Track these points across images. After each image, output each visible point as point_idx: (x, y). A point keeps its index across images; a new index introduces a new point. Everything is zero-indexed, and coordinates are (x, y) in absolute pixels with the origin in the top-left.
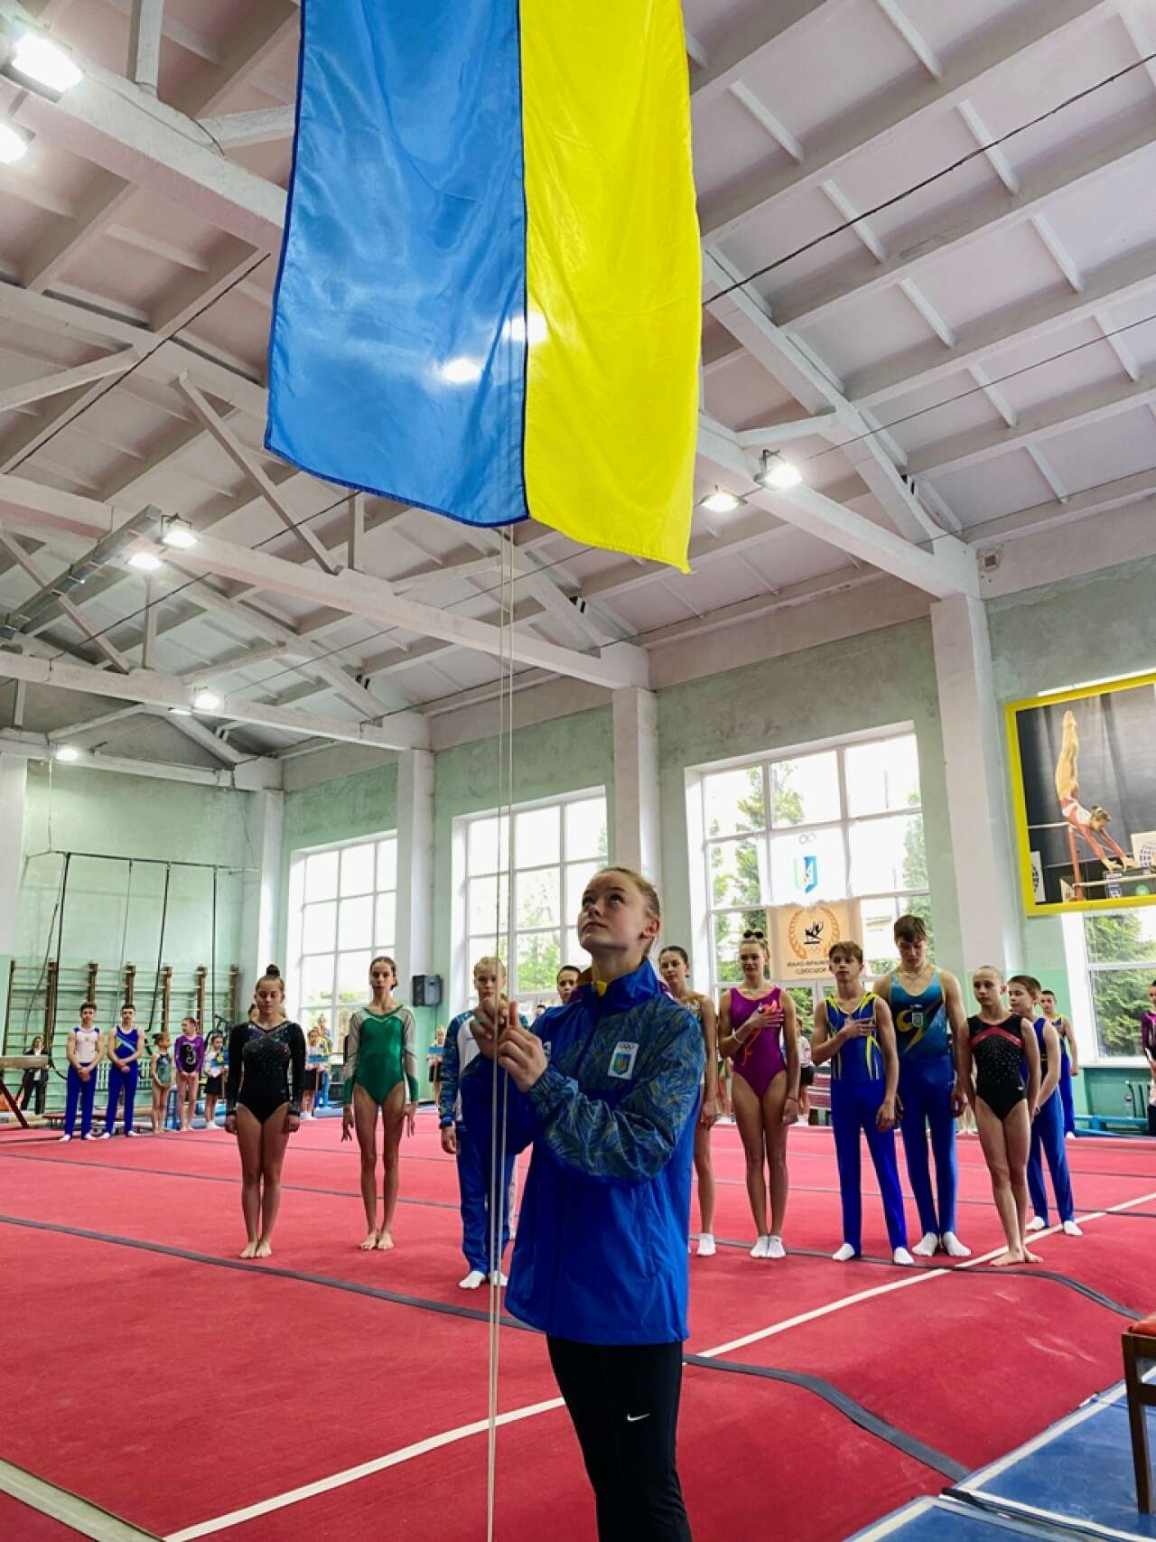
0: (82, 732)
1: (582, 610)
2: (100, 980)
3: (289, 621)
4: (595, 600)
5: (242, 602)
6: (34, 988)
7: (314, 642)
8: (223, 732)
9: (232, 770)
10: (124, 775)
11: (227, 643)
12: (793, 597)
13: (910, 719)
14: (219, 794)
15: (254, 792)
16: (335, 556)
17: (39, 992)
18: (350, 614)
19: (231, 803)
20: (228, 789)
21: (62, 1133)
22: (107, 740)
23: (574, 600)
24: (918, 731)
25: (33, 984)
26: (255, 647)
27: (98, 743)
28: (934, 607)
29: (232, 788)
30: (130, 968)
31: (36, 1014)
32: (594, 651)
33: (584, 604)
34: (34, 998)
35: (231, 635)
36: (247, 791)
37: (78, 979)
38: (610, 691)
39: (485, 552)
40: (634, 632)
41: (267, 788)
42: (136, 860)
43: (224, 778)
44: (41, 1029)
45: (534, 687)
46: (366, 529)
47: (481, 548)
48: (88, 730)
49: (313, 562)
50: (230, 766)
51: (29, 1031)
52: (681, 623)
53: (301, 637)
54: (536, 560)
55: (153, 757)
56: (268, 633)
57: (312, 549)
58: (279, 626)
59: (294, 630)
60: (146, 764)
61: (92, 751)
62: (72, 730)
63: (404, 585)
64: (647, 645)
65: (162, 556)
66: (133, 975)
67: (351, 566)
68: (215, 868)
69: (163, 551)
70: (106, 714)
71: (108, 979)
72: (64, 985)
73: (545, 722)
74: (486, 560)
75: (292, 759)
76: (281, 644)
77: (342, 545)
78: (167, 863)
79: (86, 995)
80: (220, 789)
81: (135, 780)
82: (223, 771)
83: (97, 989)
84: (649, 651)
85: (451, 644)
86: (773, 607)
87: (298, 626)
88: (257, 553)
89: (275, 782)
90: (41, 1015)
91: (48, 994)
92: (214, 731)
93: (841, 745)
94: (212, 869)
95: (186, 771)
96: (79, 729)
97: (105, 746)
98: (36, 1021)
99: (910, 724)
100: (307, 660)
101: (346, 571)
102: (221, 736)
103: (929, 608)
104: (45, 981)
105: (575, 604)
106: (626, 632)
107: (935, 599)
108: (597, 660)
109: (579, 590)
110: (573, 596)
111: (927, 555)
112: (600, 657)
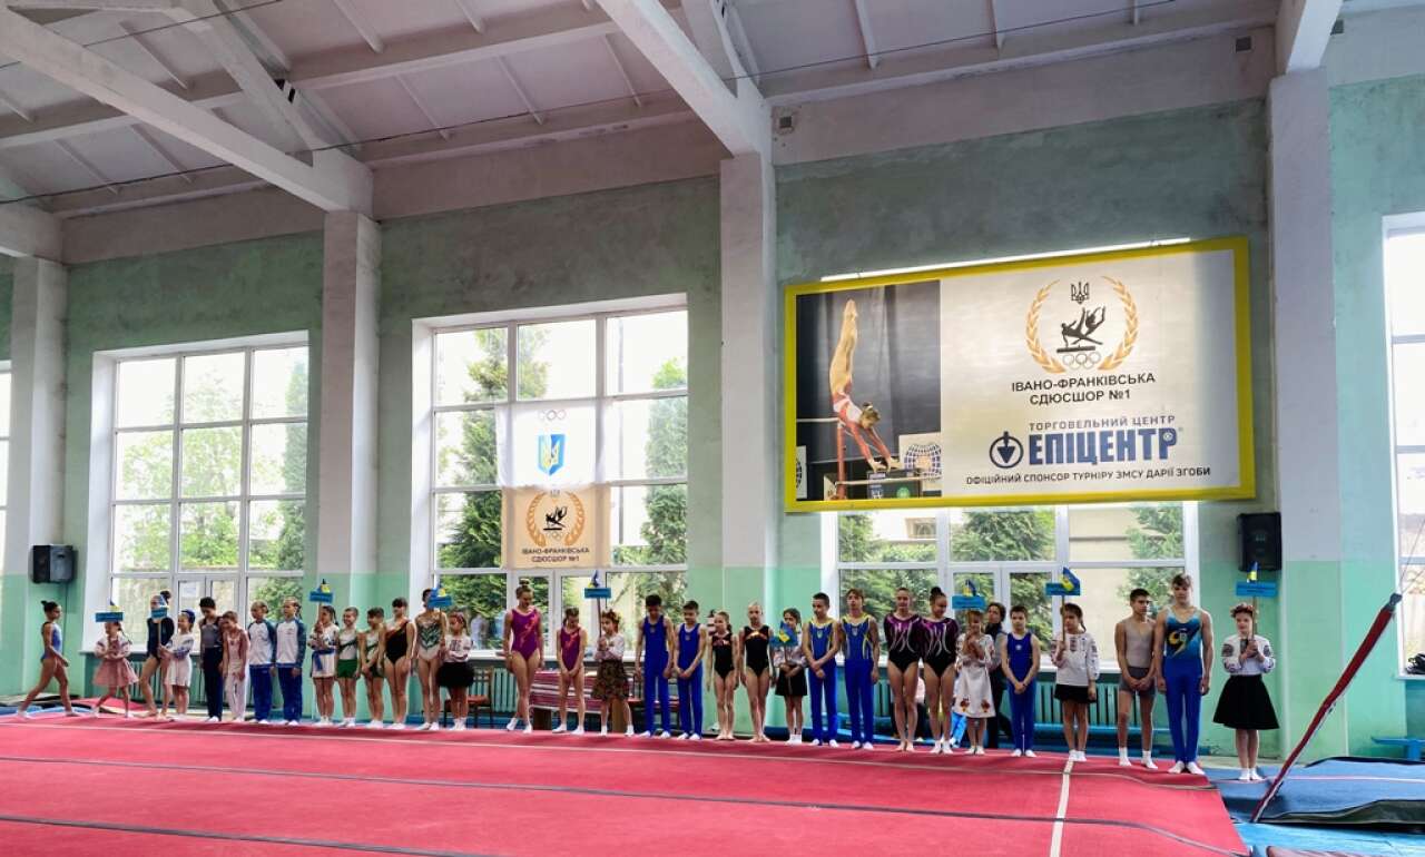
1: (291, 99)
4: (313, 88)
12: (559, 130)
13: (682, 291)
23: (280, 83)
24: (690, 306)
28: (726, 164)
32: (304, 155)
33: (292, 92)
38: (322, 212)
64: (372, 163)
84: (374, 170)
86: (534, 139)
93: (602, 313)
99: (681, 297)
103: (718, 165)
105: (281, 88)
106: (343, 138)
107: (728, 155)
108: (308, 167)
109: (287, 72)
110: (280, 77)
111: (731, 96)
112: (311, 165)
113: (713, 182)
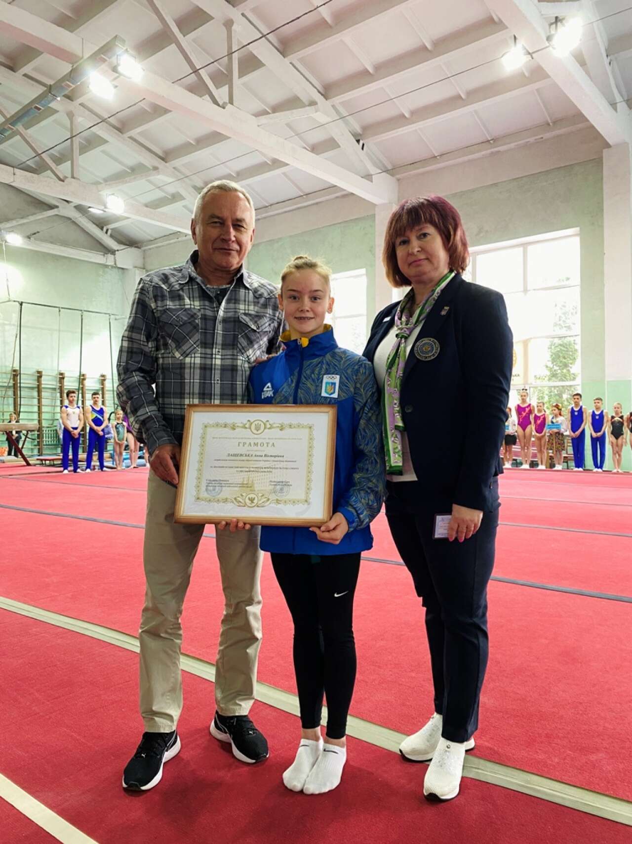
0: (21, 225)
1: (363, 149)
2: (44, 380)
3: (160, 153)
4: (370, 142)
5: (131, 138)
6: (6, 385)
7: (174, 168)
8: (107, 230)
9: (114, 255)
10: (48, 254)
11: (117, 168)
12: (502, 145)
13: (577, 227)
14: (106, 269)
15: (127, 269)
16: (221, 94)
17: (9, 387)
18: (230, 138)
19: (113, 275)
20: (112, 267)
21: (62, 469)
22: (39, 230)
23: (358, 141)
24: (581, 234)
25: (5, 382)
26: (136, 170)
27: (33, 233)
28: (605, 152)
29: (115, 267)
30: (61, 374)
31: (8, 400)
32: (368, 177)
33: (363, 145)
34: (6, 391)
35: (120, 163)
36: (123, 269)
37: (31, 380)
38: (374, 205)
39: (307, 103)
40: (390, 167)
41: (136, 267)
42: (62, 308)
43: (109, 260)
44: (11, 409)
45: (317, 203)
46: (240, 77)
47: (305, 100)
48: (24, 224)
49: (207, 97)
50: (113, 252)
51: (5, 410)
52: (424, 162)
53: (167, 164)
54: (337, 112)
55: (65, 243)
56: (148, 160)
57: (209, 89)
58: (154, 156)
59: (163, 159)
60: (63, 248)
61: (29, 237)
62: (14, 223)
63: (263, 120)
64: (398, 176)
65: (113, 83)
66: (63, 378)
67: (232, 103)
68: (110, 316)
69: (115, 79)
70: (35, 214)
71: (48, 380)
72: (24, 383)
73: (323, 227)
74: (308, 108)
75: (150, 249)
76: (155, 168)
77: (224, 87)
78: (81, 311)
79: (36, 389)
80: (106, 266)
81: (56, 258)
82: (109, 255)
83: (43, 386)
84: (398, 180)
85: (287, 165)
86: (489, 151)
87: (165, 157)
88: (176, 86)
89: (139, 263)
90: (11, 401)
91: (14, 388)
92: (102, 229)
93: (526, 244)
94: (108, 315)
95: (85, 253)
96: (19, 223)
97: (37, 234)
98: (8, 405)
99: (575, 230)
100: (171, 180)
101: (229, 105)
102: (106, 233)
103: (602, 152)
104: (12, 381)
105: (359, 144)
106: (385, 167)
107: (608, 145)
108: (369, 182)
109: (360, 135)
110: (358, 139)
111: (614, 112)
112: (372, 181)
113: (598, 162)
